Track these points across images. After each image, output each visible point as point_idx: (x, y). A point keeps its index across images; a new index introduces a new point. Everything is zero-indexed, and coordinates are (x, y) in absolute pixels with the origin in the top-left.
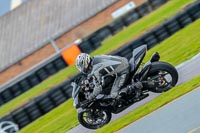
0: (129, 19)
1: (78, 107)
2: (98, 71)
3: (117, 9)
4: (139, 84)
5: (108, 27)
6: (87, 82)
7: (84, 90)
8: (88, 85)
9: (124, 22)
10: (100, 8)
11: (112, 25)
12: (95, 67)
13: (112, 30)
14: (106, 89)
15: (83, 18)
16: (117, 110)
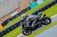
0: (16, 16)
1: (22, 29)
2: (28, 19)
3: (13, 13)
4: (40, 23)
5: (10, 19)
6: (25, 22)
7: (24, 24)
8: (25, 23)
9: (15, 17)
10: (8, 13)
11: (11, 18)
12: (27, 18)
13: (11, 19)
14: (30, 24)
15: (3, 16)
16: (33, 30)
